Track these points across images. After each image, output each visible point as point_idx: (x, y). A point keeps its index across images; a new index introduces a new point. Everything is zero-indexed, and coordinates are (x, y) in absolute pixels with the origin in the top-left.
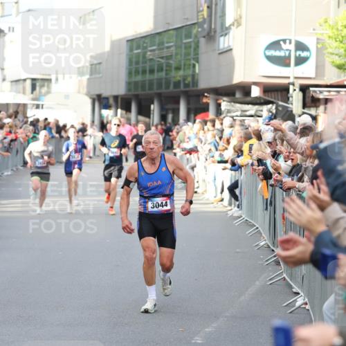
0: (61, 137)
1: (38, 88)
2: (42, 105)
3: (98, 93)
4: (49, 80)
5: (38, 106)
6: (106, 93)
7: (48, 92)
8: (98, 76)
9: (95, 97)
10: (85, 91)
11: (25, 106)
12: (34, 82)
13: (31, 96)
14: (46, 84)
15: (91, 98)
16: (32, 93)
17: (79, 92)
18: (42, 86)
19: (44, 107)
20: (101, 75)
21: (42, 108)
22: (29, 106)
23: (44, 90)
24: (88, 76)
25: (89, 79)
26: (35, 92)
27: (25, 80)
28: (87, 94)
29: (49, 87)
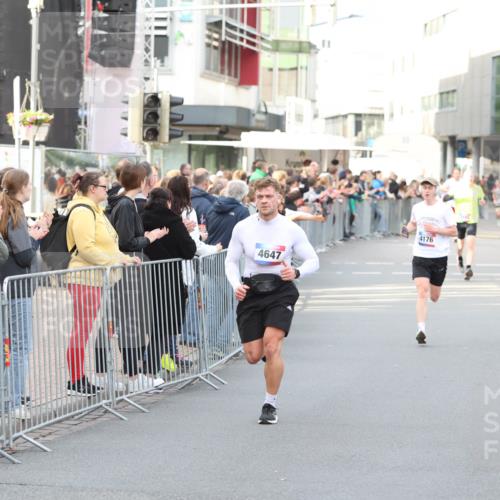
0: (398, 198)
1: (364, 128)
2: (371, 152)
3: (451, 134)
4: (381, 116)
5: (364, 154)
6: (461, 135)
7: (379, 134)
8: (450, 109)
9: (447, 139)
10: (433, 131)
11: (345, 153)
12: (359, 119)
13: (355, 139)
14: (376, 121)
15: (440, 141)
16: (356, 134)
17: (423, 133)
18: (370, 125)
19: (373, 154)
20: (455, 108)
21: (371, 156)
22: (352, 154)
23: (373, 130)
24: (436, 110)
25: (437, 114)
26: (360, 134)
27: (345, 116)
28: (435, 137)
29: (380, 126)
